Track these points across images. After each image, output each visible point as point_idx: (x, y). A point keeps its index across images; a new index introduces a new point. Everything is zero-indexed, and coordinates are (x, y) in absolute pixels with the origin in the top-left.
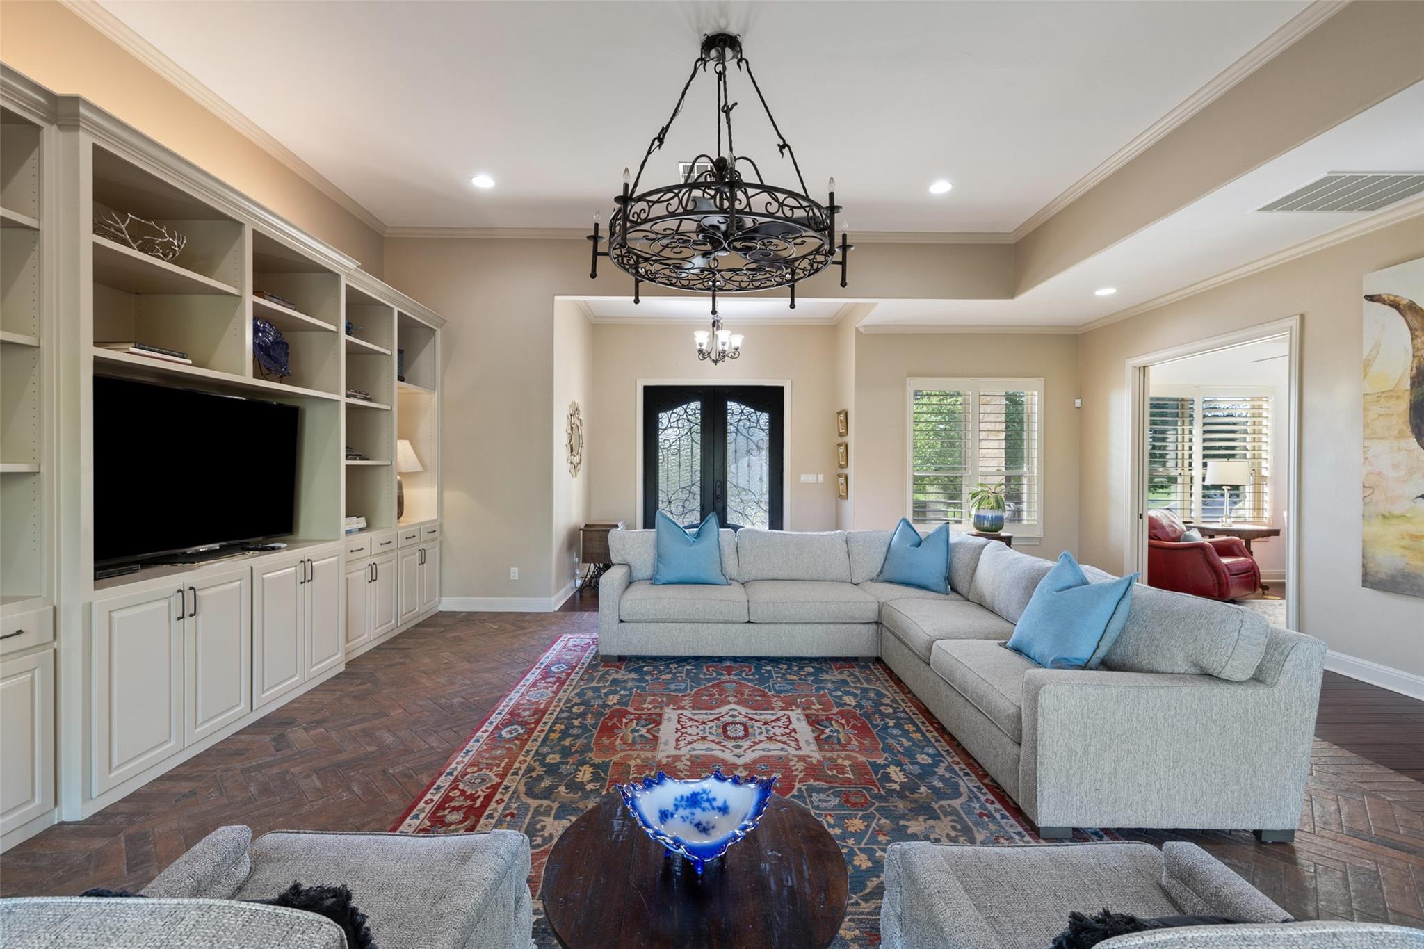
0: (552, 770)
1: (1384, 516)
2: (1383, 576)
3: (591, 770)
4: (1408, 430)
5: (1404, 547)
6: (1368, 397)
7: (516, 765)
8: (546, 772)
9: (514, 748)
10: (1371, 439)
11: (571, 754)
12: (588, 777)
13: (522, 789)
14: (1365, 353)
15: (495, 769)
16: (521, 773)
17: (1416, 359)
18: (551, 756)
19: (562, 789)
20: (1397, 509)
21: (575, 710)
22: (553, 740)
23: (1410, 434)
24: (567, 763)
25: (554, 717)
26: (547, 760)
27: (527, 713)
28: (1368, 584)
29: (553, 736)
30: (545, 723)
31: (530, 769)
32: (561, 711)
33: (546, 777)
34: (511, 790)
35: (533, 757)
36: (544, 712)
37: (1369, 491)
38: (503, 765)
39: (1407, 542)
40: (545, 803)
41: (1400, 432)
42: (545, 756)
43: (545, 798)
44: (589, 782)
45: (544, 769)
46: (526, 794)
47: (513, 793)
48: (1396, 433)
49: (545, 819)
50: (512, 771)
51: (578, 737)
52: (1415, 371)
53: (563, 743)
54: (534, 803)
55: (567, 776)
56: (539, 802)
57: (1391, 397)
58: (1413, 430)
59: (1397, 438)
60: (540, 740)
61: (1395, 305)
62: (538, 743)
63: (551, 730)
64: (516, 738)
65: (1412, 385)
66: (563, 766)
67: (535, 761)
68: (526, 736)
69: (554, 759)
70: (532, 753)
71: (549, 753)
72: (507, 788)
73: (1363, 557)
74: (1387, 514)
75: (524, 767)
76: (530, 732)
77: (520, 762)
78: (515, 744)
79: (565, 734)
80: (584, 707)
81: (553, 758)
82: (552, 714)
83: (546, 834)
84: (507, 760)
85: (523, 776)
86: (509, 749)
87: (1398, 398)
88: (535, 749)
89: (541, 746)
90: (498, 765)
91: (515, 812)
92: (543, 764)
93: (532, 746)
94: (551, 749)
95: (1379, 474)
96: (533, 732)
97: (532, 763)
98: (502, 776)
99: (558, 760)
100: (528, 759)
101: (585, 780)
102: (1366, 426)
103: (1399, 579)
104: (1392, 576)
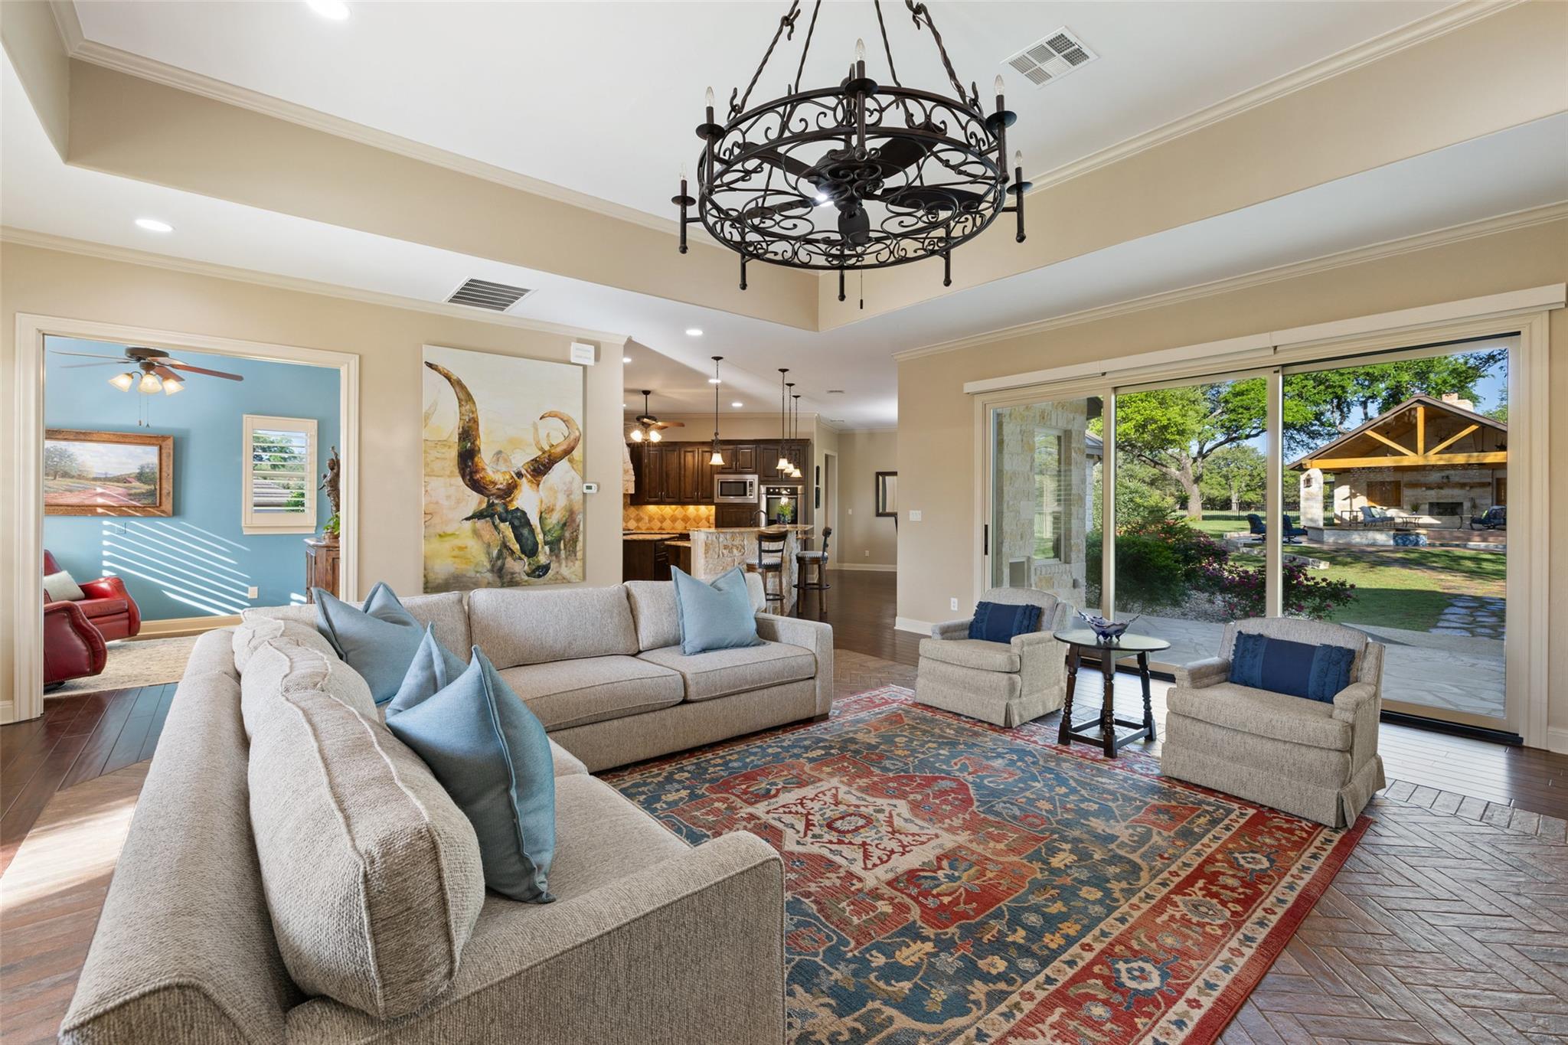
0: (1099, 881)
1: (440, 535)
2: (440, 581)
3: (1052, 860)
4: (457, 471)
5: (455, 557)
6: (428, 443)
7: (1145, 907)
8: (1108, 881)
9: (1142, 936)
10: (429, 476)
11: (1063, 888)
12: (1061, 856)
13: (1144, 875)
14: (425, 409)
15: (1178, 915)
16: (1142, 894)
17: (462, 422)
18: (1091, 897)
19: (1097, 856)
20: (449, 530)
21: (1001, 965)
22: (1076, 922)
23: (459, 474)
24: (1075, 879)
25: (1048, 971)
26: (1099, 894)
27: (1098, 1011)
28: (429, 590)
29: (1072, 929)
30: (1071, 963)
31: (1129, 893)
32: (1026, 976)
33: (1109, 876)
34: (1158, 880)
35: (1118, 908)
36: (1060, 997)
37: (429, 517)
38: (1165, 917)
39: (456, 553)
40: (1122, 853)
41: (452, 472)
42: (1100, 902)
43: (1121, 857)
44: (1064, 850)
45: (1108, 885)
46: (1141, 869)
47: (1155, 876)
48: (448, 473)
49: (1127, 841)
50: (1153, 902)
51: (1036, 909)
52: (461, 429)
53: (1064, 909)
54: (1135, 857)
55: (1085, 867)
56: (1131, 856)
57: (445, 445)
58: (460, 472)
59: (449, 476)
60: (1096, 932)
61: (448, 377)
62: (1102, 925)
63: (1070, 941)
64: (1136, 955)
65: (460, 439)
66: (1082, 878)
67: (1117, 900)
68: (1117, 949)
69: (1089, 892)
70: (1116, 914)
71: (1094, 903)
72: (1164, 884)
73: (425, 569)
74: (442, 534)
75: (1135, 900)
76: (1107, 956)
77: (1139, 908)
78: (1140, 942)
79: (1052, 922)
80: (981, 963)
81: (1092, 894)
82: (1049, 980)
83: (1131, 831)
84: (1159, 920)
85: (1140, 890)
86: (1152, 939)
87: (450, 447)
88: (1110, 920)
89: (1100, 920)
90: (1172, 918)
91: (1158, 858)
92: (1108, 893)
93: (1114, 928)
94: (1086, 908)
95: (437, 503)
96: (1103, 952)
97: (1122, 901)
98: (1166, 900)
99: (1085, 889)
100: (1125, 908)
101: (1067, 854)
102: (427, 465)
103: (451, 581)
104: (446, 579)
